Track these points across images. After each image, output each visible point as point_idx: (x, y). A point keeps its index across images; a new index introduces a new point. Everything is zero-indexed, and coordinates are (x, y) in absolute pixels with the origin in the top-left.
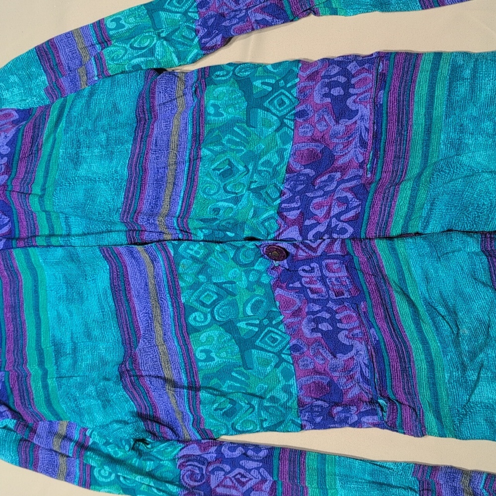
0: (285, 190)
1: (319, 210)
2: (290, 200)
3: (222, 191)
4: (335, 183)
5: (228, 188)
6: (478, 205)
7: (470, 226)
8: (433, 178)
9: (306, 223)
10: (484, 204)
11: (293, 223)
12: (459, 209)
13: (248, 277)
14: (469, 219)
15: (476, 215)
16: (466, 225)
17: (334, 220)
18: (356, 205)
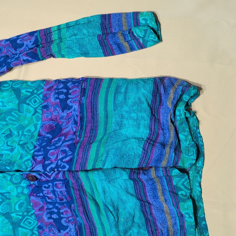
0: (37, 145)
1: (52, 156)
2: (39, 151)
3: (5, 145)
4: (61, 142)
5: (9, 144)
6: (129, 155)
7: (125, 166)
8: (108, 140)
9: (46, 163)
10: (131, 155)
11: (40, 162)
12: (120, 157)
13: (17, 190)
14: (124, 162)
15: (128, 160)
16: (123, 165)
17: (59, 161)
18: (70, 154)
